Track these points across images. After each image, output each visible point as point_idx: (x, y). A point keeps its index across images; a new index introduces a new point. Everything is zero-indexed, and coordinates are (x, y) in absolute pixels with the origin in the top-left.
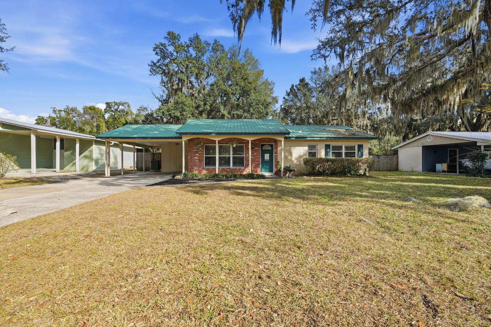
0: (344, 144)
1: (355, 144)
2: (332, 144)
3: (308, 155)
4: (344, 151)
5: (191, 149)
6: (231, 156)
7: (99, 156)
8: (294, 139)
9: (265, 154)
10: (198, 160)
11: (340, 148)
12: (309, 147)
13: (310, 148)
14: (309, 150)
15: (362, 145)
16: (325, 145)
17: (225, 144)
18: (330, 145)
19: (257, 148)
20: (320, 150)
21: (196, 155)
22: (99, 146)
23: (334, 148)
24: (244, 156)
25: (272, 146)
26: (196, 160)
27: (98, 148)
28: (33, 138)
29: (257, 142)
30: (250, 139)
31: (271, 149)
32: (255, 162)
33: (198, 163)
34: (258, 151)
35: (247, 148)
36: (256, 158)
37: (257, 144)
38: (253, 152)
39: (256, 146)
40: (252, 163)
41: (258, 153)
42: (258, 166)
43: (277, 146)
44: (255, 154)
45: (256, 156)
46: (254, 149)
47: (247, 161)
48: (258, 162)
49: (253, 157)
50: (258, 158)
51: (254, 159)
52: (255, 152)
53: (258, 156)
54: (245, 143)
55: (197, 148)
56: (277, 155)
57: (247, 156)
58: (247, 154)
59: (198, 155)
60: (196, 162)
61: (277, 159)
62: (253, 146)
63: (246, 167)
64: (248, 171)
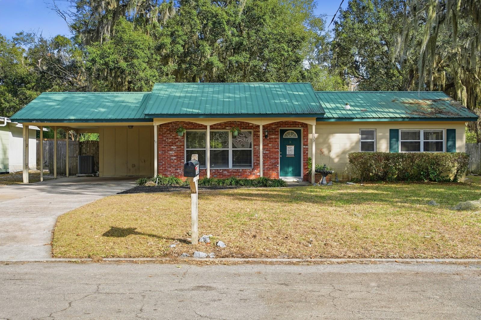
0: (422, 129)
1: (443, 128)
2: (403, 128)
3: (360, 148)
4: (422, 140)
5: (164, 139)
6: (230, 149)
8: (333, 120)
9: (288, 147)
10: (175, 156)
11: (416, 135)
12: (362, 133)
13: (364, 136)
14: (362, 139)
15: (455, 130)
16: (390, 130)
17: (220, 129)
18: (397, 131)
19: (273, 137)
20: (381, 138)
21: (172, 147)
23: (406, 135)
24: (252, 149)
25: (298, 132)
26: (172, 156)
29: (273, 127)
30: (262, 123)
31: (297, 137)
32: (270, 159)
33: (175, 161)
34: (275, 142)
35: (257, 137)
36: (271, 152)
37: (274, 130)
38: (267, 143)
39: (272, 133)
40: (265, 161)
41: (275, 145)
42: (275, 165)
43: (307, 133)
44: (270, 147)
45: (272, 149)
46: (268, 138)
47: (257, 157)
48: (275, 159)
49: (266, 150)
50: (275, 152)
51: (269, 155)
52: (271, 143)
53: (275, 149)
54: (254, 128)
55: (173, 137)
56: (308, 148)
57: (256, 149)
58: (257, 146)
59: (175, 147)
60: (173, 159)
61: (307, 154)
62: (266, 134)
63: (255, 167)
64: (259, 174)
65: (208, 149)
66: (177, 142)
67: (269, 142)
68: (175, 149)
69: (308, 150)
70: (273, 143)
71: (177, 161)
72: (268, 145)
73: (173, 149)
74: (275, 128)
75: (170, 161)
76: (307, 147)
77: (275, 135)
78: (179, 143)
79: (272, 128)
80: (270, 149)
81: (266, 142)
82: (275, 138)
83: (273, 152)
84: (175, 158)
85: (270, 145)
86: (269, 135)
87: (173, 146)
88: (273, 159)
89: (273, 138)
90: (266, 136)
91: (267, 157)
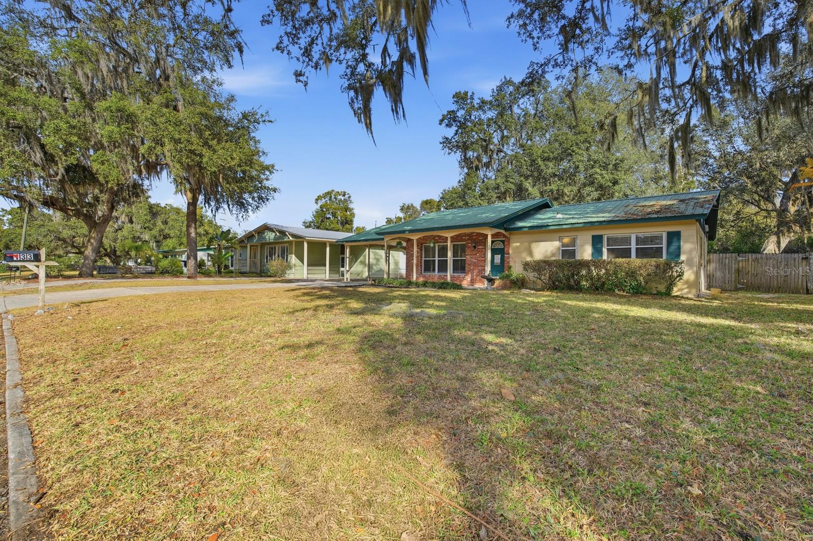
0: (633, 233)
1: (661, 231)
2: (608, 234)
3: (561, 256)
4: (633, 246)
8: (526, 229)
9: (495, 256)
11: (626, 240)
12: (563, 241)
14: (562, 246)
15: (680, 231)
16: (593, 237)
18: (601, 236)
20: (582, 245)
23: (612, 240)
25: (503, 242)
28: (306, 245)
30: (449, 235)
31: (503, 247)
32: (478, 267)
35: (468, 247)
36: (479, 261)
37: (481, 241)
39: (480, 244)
40: (474, 268)
42: (481, 272)
43: (508, 243)
45: (479, 258)
46: (477, 248)
47: (468, 265)
49: (475, 259)
50: (482, 261)
51: (477, 263)
54: (467, 240)
56: (510, 257)
57: (467, 258)
58: (468, 256)
61: (508, 262)
62: (474, 245)
63: (467, 274)
64: (469, 279)
65: (437, 259)
67: (477, 252)
69: (509, 259)
70: (480, 253)
72: (476, 255)
74: (481, 239)
76: (508, 255)
77: (482, 246)
79: (479, 240)
80: (477, 257)
81: (475, 252)
82: (482, 248)
85: (478, 254)
86: (477, 246)
88: (480, 267)
89: (480, 248)
90: (475, 247)
91: (475, 265)
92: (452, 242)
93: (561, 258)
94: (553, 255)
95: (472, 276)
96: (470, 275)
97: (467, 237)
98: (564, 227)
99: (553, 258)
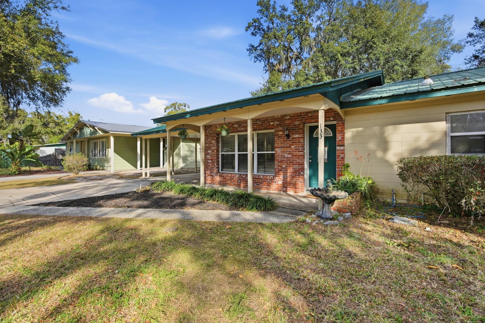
3: (449, 148)
6: (255, 153)
7: (188, 153)
14: (452, 131)
19: (296, 136)
21: (209, 152)
22: (187, 144)
24: (275, 152)
25: (333, 128)
27: (186, 145)
29: (296, 123)
30: (248, 116)
31: (332, 135)
32: (292, 164)
33: (211, 164)
34: (298, 142)
35: (278, 137)
36: (294, 156)
37: (297, 127)
38: (290, 145)
39: (295, 132)
40: (287, 166)
41: (298, 147)
42: (298, 173)
43: (341, 128)
44: (293, 149)
45: (294, 152)
46: (291, 138)
47: (278, 162)
48: (299, 165)
49: (289, 154)
50: (299, 156)
51: (291, 159)
52: (293, 145)
53: (299, 151)
54: (275, 127)
55: (209, 142)
56: (344, 150)
57: (277, 152)
58: (278, 149)
59: (211, 151)
60: (209, 163)
61: (343, 158)
62: (287, 132)
63: (277, 174)
64: (280, 182)
65: (236, 153)
66: (212, 146)
67: (292, 143)
68: (211, 153)
69: (344, 153)
70: (296, 145)
71: (212, 164)
72: (291, 147)
73: (209, 153)
74: (298, 125)
75: (207, 164)
76: (342, 148)
77: (298, 134)
78: (213, 147)
79: (295, 125)
80: (292, 151)
81: (288, 143)
82: (299, 138)
83: (296, 156)
84: (210, 161)
85: (293, 147)
86: (292, 134)
87: (209, 150)
88: (296, 165)
89: (296, 138)
90: (288, 136)
91: (290, 162)
92: (254, 130)
93: (449, 153)
94: (434, 145)
95: (285, 179)
96: (281, 177)
97: (276, 123)
98: (476, 89)
99: (434, 153)
